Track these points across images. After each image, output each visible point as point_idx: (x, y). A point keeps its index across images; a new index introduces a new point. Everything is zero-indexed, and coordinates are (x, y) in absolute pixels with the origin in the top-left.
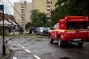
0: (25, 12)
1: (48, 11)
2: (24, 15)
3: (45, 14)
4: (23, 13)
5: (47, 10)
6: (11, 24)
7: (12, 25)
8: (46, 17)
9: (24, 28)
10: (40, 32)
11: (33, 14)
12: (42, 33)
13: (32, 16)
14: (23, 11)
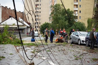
0: (40, 8)
1: (75, 7)
2: (39, 12)
3: (71, 11)
4: (37, 9)
5: (74, 5)
6: (22, 24)
7: (23, 26)
8: (73, 16)
9: (39, 31)
10: (79, 39)
11: (53, 11)
12: (83, 41)
13: (52, 13)
14: (38, 7)
